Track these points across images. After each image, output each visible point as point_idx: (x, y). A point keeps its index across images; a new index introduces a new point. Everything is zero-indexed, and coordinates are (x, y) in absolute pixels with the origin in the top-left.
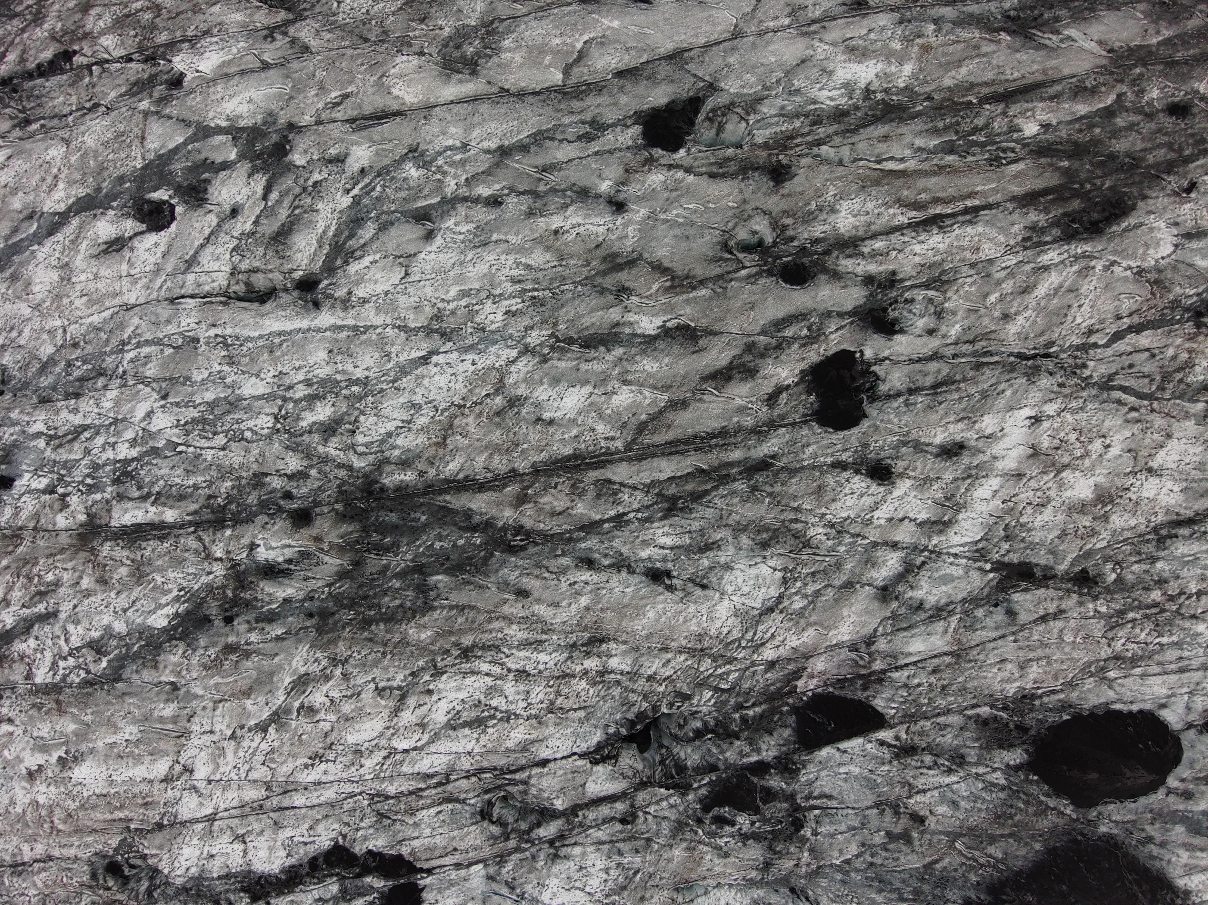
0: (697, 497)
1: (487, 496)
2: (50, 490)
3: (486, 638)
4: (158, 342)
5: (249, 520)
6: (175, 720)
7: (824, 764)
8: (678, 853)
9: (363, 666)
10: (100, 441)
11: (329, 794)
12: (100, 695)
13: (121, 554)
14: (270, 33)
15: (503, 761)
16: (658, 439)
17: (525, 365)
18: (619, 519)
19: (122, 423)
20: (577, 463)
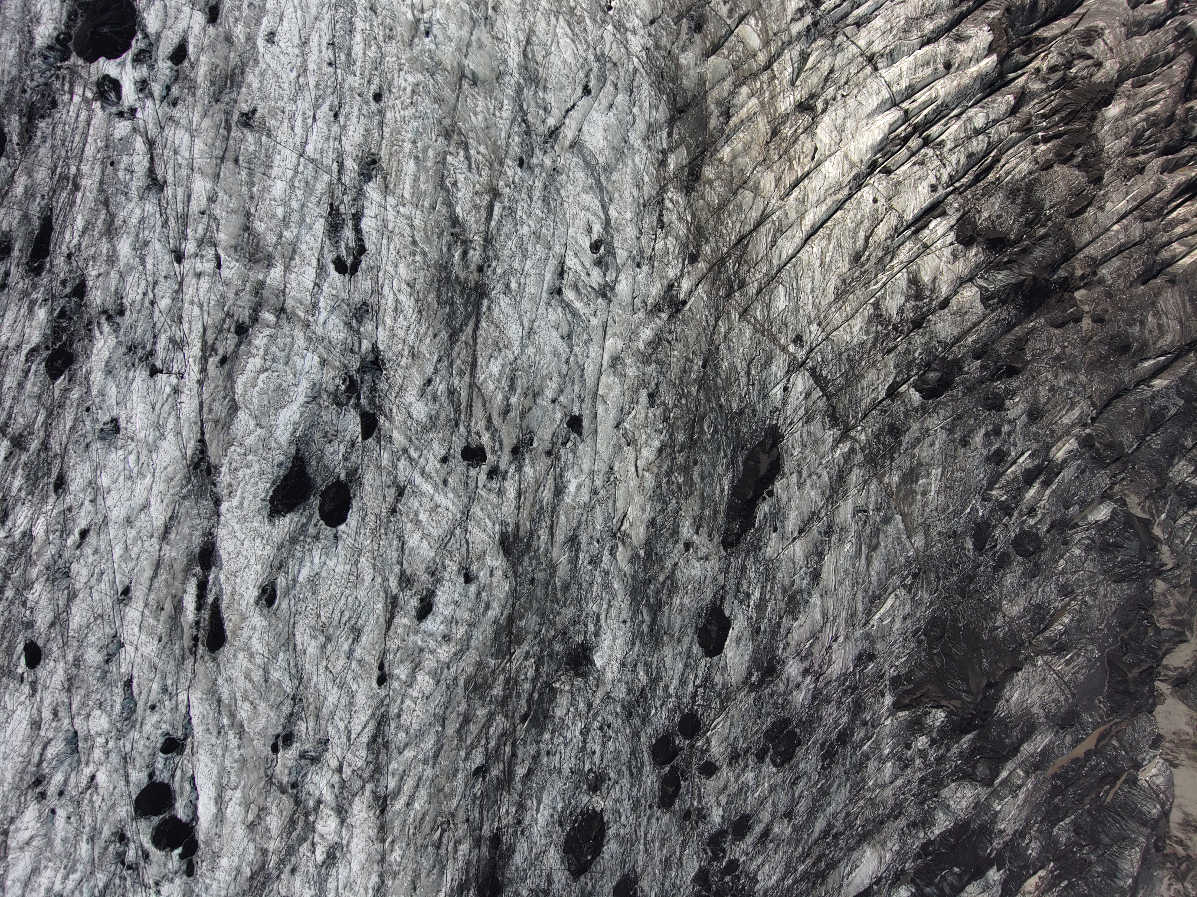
0: (452, 401)
1: (471, 332)
2: (513, 182)
3: (423, 320)
4: (553, 235)
5: (484, 251)
6: (423, 206)
7: (355, 417)
8: (337, 364)
9: (425, 276)
10: (525, 205)
11: (384, 252)
12: (438, 180)
13: (485, 202)
14: (644, 302)
15: (381, 314)
16: (475, 394)
17: (511, 357)
18: (451, 374)
19: (529, 215)
20: (474, 366)
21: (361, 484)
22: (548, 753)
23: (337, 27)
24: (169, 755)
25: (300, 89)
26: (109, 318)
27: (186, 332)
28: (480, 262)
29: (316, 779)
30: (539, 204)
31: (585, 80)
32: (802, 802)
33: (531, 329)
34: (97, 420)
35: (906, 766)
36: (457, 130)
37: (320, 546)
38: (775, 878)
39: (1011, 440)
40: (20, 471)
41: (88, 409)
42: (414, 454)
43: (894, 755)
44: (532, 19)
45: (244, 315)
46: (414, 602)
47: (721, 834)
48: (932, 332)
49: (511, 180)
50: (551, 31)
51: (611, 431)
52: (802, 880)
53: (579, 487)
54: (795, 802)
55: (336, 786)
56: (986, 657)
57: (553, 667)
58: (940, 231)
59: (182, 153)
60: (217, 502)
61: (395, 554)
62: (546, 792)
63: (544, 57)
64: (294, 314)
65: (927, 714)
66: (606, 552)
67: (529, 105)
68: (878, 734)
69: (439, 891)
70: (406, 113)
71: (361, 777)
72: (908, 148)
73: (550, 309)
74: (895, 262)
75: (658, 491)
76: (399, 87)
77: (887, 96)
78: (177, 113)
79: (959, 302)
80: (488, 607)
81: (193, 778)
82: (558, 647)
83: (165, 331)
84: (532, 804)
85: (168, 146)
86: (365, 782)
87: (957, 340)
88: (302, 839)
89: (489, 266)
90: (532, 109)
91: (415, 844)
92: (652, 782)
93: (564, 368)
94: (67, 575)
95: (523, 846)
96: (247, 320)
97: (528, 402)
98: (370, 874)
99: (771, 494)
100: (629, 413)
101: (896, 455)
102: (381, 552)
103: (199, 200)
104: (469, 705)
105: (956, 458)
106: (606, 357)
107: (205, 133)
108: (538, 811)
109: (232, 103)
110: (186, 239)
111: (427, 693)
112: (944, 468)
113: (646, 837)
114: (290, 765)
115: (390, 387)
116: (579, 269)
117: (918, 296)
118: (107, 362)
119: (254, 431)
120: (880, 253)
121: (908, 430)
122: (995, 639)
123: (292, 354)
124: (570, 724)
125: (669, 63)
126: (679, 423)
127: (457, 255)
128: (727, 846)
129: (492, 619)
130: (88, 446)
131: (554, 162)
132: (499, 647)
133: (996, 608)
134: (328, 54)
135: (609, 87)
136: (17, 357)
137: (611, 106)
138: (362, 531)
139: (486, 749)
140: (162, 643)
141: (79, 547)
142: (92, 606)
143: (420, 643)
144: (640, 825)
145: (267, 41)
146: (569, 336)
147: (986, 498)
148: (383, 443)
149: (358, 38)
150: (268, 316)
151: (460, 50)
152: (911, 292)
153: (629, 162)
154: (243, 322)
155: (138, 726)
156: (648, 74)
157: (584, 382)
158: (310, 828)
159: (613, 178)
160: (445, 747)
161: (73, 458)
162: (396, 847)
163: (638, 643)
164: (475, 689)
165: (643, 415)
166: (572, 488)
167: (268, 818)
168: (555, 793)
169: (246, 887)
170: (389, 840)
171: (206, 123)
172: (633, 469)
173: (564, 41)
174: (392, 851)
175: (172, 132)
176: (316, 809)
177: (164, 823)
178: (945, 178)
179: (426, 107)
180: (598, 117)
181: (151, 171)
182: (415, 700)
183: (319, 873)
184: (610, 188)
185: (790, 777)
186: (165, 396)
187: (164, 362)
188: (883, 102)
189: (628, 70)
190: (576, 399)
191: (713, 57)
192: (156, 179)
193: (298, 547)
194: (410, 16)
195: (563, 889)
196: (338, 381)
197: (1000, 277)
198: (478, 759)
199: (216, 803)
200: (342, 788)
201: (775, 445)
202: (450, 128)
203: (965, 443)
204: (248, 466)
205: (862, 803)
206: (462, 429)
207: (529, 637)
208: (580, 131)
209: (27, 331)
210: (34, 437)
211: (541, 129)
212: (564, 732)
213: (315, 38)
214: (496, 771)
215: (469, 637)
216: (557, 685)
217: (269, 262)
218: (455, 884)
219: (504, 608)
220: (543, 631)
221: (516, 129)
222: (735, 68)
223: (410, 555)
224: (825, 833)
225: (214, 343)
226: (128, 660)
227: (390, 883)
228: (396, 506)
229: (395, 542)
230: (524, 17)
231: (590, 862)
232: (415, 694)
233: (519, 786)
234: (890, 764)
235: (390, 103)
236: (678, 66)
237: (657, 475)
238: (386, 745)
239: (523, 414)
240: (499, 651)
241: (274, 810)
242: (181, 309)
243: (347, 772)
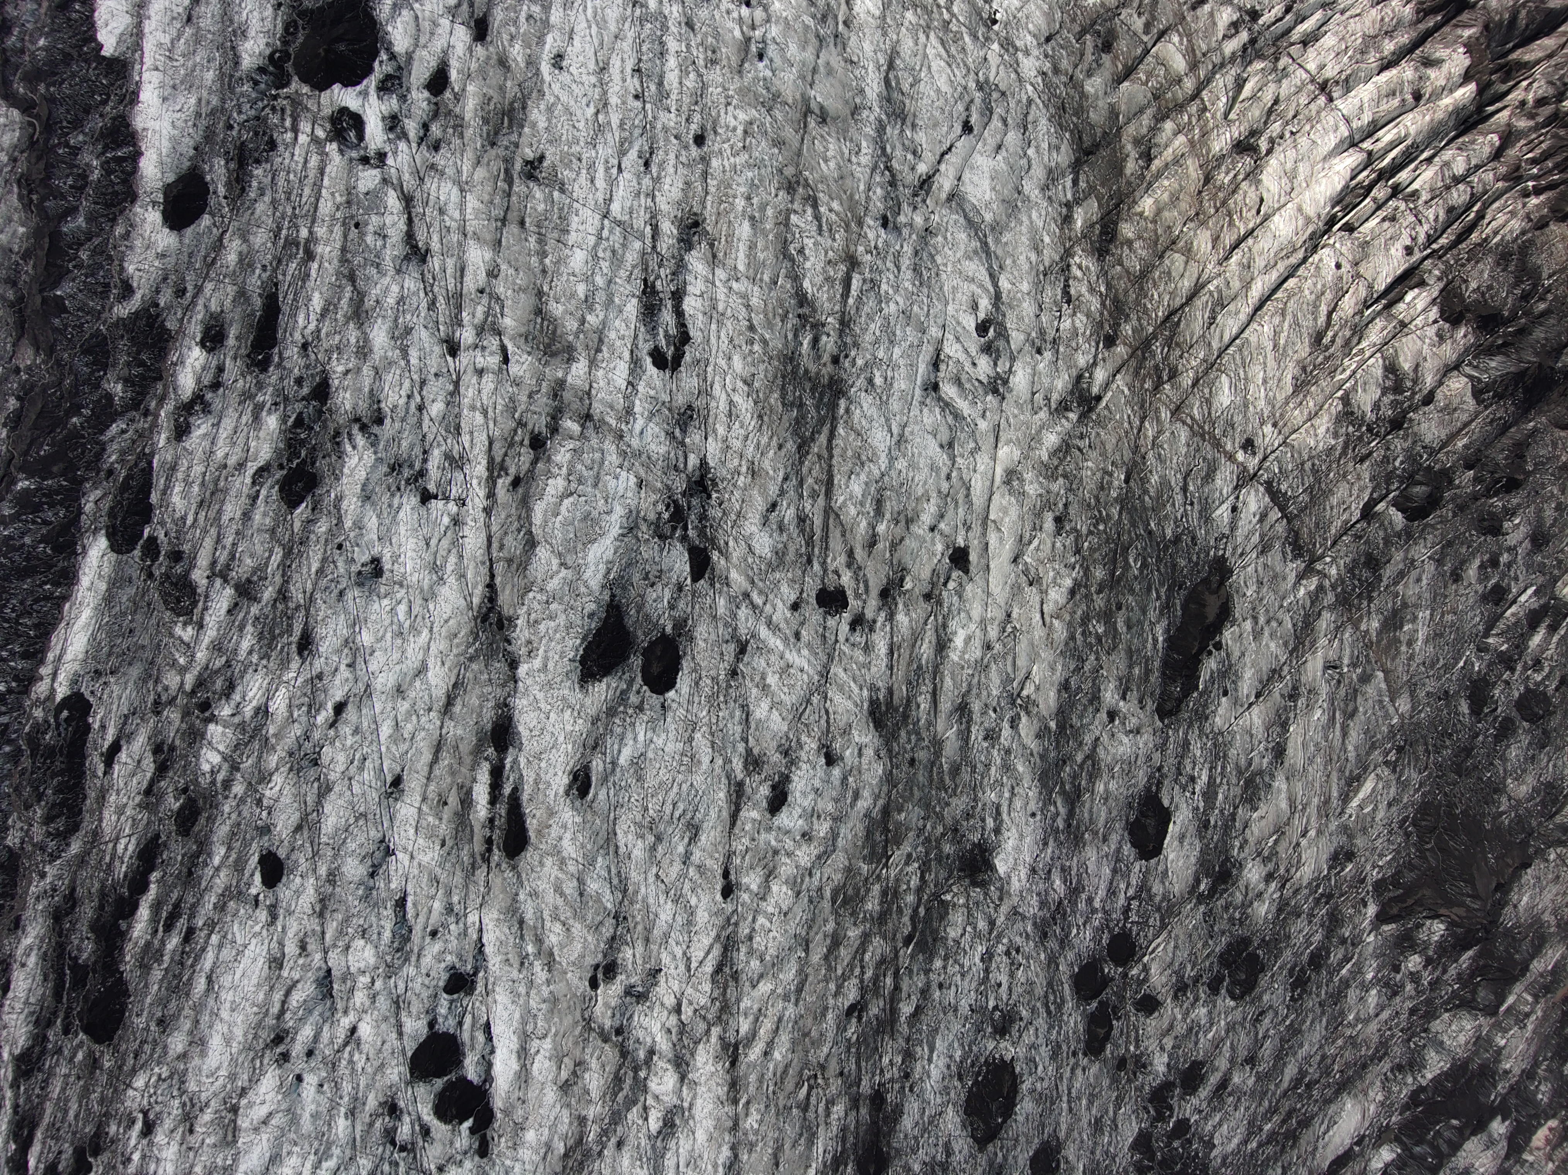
0: (803, 531)
1: (825, 442)
2: (876, 248)
3: (765, 426)
4: (928, 315)
5: (840, 336)
6: (761, 280)
7: (682, 553)
8: (659, 485)
9: (766, 370)
10: (891, 277)
11: (713, 340)
12: (779, 246)
13: (840, 275)
14: (1047, 399)
15: (711, 420)
16: (831, 521)
17: (876, 473)
18: (801, 496)
19: (897, 289)
20: (829, 484)
21: (692, 639)
22: (941, 986)
23: (644, 49)
24: (455, 996)
25: (600, 129)
26: (363, 428)
27: (467, 445)
28: (835, 351)
29: (646, 1022)
30: (909, 274)
31: (964, 115)
32: (1268, 1043)
33: (901, 435)
34: (353, 560)
35: (1395, 994)
36: (802, 181)
37: (645, 718)
38: (1236, 1141)
39: (1512, 574)
40: (249, 628)
41: (340, 547)
42: (758, 600)
43: (1379, 981)
44: (895, 37)
45: (539, 423)
46: (765, 791)
47: (1166, 1087)
48: (1416, 434)
49: (873, 244)
50: (921, 52)
51: (1008, 567)
52: (1269, 1142)
53: (968, 639)
54: (1258, 1043)
55: (674, 1031)
56: (1492, 851)
57: (943, 874)
58: (1420, 305)
59: (450, 212)
60: (513, 664)
61: (739, 729)
62: (939, 1037)
63: (912, 86)
64: (603, 421)
65: (1419, 926)
66: (1006, 725)
67: (893, 148)
68: (1360, 954)
69: (808, 1167)
70: (738, 160)
71: (704, 1018)
72: (1374, 200)
73: (925, 410)
74: (1364, 344)
75: (1072, 644)
76: (728, 127)
77: (1346, 134)
78: (440, 159)
79: (1446, 396)
80: (856, 796)
81: (487, 1028)
82: (947, 848)
83: (439, 445)
84: (922, 1051)
85: (431, 204)
86: (710, 1025)
87: (1444, 445)
88: (631, 1102)
89: (846, 356)
90: (898, 153)
91: (777, 1105)
92: (1076, 1023)
93: (945, 486)
94: (315, 763)
95: (912, 1107)
96: (544, 430)
97: (899, 530)
98: (720, 1146)
99: (1218, 646)
100: (1030, 542)
101: (1375, 594)
102: (721, 725)
103: (475, 274)
104: (838, 924)
105: (1446, 597)
106: (999, 471)
107: (479, 187)
108: (930, 1060)
109: (512, 148)
110: (460, 324)
111: (785, 908)
112: (1433, 610)
113: (1069, 1093)
114: (613, 1004)
115: (724, 513)
116: (962, 357)
117: (1398, 388)
118: (364, 485)
119: (558, 572)
120: (1348, 333)
121: (1389, 561)
122: (1499, 828)
123: (603, 473)
124: (967, 948)
125: (1072, 92)
126: (1097, 555)
127: (806, 343)
128: (1174, 1102)
129: (863, 811)
130: (341, 594)
131: (927, 220)
132: (873, 847)
133: (1498, 789)
134: (633, 84)
135: (996, 123)
136: (240, 479)
137: (999, 147)
138: (696, 699)
139: (862, 981)
140: (446, 848)
141: (332, 725)
142: (351, 803)
143: (773, 843)
144: (1061, 1078)
145: (554, 65)
146: (951, 445)
147: (1482, 649)
148: (717, 585)
149: (672, 62)
150: (570, 425)
151: (804, 78)
152: (1388, 383)
153: (1025, 219)
154: (540, 433)
155: (413, 959)
156: (1046, 106)
157: (969, 503)
158: (641, 1086)
159: (1004, 240)
160: (810, 979)
161: (322, 610)
162: (752, 1110)
163: (1051, 843)
164: (845, 902)
165: (1049, 545)
166: (959, 641)
167: (587, 1076)
168: (951, 1037)
169: (558, 1169)
170: (743, 1101)
171: (480, 173)
172: (1038, 616)
173: (938, 65)
174: (747, 1115)
175: (435, 185)
176: (648, 1062)
177: (449, 1087)
178: (1422, 238)
179: (762, 152)
180: (983, 162)
181: (410, 236)
182: (770, 917)
183: (653, 1147)
184: (999, 252)
185: (1251, 1011)
186: (443, 529)
187: (438, 485)
188: (1342, 142)
189: (1020, 101)
190: (960, 525)
191: (1126, 84)
192: (417, 246)
193: (617, 721)
194: (737, 33)
195: (966, 1162)
196: (661, 507)
197: (1493, 364)
198: (852, 994)
199: (519, 1057)
200: (681, 1033)
201: (1222, 583)
202: (794, 180)
203: (1456, 577)
204: (551, 618)
205: (1340, 1042)
206: (816, 566)
207: (911, 834)
208: (959, 179)
209: (253, 444)
210: (267, 583)
211: (910, 178)
212: (960, 957)
213: (616, 63)
214: (874, 1009)
215: (834, 835)
216: (948, 897)
217: (569, 355)
218: (829, 1157)
219: (877, 797)
220: (928, 827)
221: (878, 179)
222: (1156, 97)
223: (757, 729)
224: (1297, 1082)
225: (503, 460)
226: (400, 872)
227: (745, 1157)
228: (737, 666)
229: (738, 713)
230: (885, 34)
231: (1000, 1127)
232: (770, 909)
233: (904, 1029)
234: (1374, 992)
235: (716, 147)
236: (1083, 95)
237: (1070, 624)
238: (735, 976)
239: (894, 546)
240: (873, 853)
241: (594, 1064)
242: (458, 416)
243: (687, 1012)
